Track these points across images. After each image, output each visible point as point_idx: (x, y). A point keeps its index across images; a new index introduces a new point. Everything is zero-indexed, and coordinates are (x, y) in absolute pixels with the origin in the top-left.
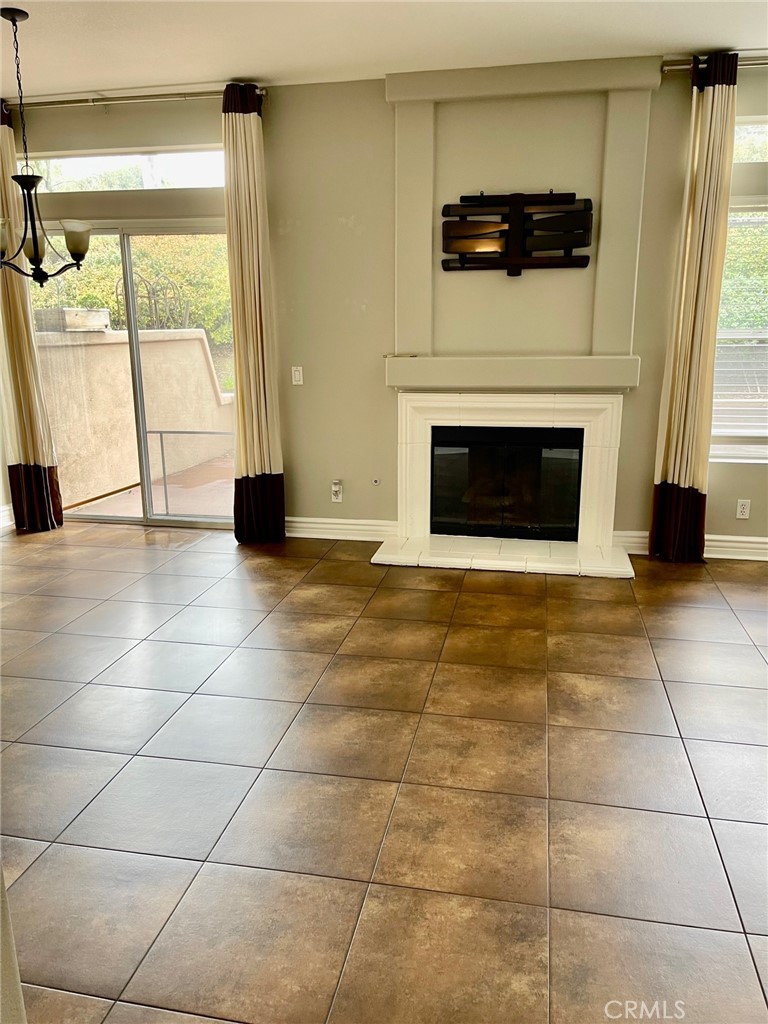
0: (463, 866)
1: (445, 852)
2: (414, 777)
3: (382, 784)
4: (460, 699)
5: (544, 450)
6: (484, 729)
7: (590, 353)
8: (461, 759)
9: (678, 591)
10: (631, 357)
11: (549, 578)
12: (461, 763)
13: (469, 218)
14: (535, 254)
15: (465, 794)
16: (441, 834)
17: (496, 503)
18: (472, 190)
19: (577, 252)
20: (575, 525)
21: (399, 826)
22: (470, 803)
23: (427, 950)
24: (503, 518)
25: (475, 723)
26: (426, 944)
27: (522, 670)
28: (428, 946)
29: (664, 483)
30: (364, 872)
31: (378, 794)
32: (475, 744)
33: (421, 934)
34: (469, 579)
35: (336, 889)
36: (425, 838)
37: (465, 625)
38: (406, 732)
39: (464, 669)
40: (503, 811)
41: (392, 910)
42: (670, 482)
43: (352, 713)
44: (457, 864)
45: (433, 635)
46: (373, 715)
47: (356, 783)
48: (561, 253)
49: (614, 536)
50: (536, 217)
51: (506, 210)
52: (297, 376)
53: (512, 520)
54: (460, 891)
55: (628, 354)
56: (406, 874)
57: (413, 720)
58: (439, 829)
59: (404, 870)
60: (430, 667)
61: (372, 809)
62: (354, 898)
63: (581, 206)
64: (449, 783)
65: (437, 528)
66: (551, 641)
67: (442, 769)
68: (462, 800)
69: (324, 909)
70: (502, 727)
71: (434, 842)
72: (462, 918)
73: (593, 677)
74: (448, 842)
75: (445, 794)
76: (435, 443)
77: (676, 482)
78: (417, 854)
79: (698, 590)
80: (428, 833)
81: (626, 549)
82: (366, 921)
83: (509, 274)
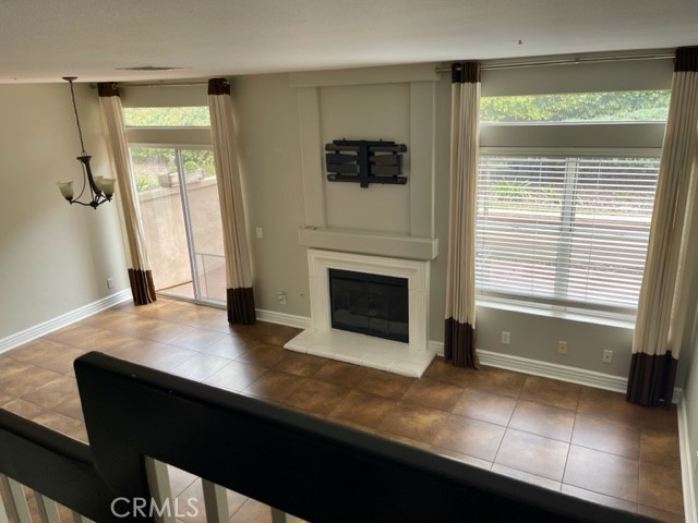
7: (410, 236)
13: (341, 152)
14: (377, 174)
18: (339, 136)
19: (399, 175)
29: (451, 319)
42: (454, 318)
49: (427, 343)
50: (377, 154)
51: (357, 148)
52: (260, 234)
65: (335, 325)
76: (331, 277)
77: (457, 319)
83: (362, 186)
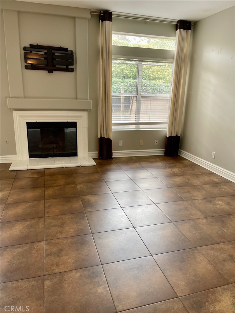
0: (73, 261)
1: (66, 258)
2: (48, 238)
3: (38, 243)
4: (56, 209)
5: (65, 129)
6: (66, 217)
7: (76, 99)
8: (62, 228)
9: (108, 167)
10: (89, 100)
11: (72, 168)
12: (62, 229)
13: (33, 52)
14: (57, 66)
15: (66, 239)
16: (63, 253)
17: (51, 146)
18: (34, 42)
19: (70, 67)
20: (76, 151)
21: (48, 255)
22: (69, 241)
23: (70, 290)
24: (54, 151)
25: (63, 216)
26: (68, 289)
27: (73, 197)
28: (70, 289)
29: (101, 137)
30: (40, 273)
31: (37, 247)
32: (65, 223)
33: (66, 286)
34: (46, 172)
35: (33, 281)
36: (58, 256)
37: (50, 186)
38: (41, 224)
39: (54, 201)
40: (80, 241)
41: (54, 282)
42: (102, 137)
43: (20, 222)
44: (71, 261)
45: (40, 191)
46: (27, 221)
47: (29, 245)
48: (65, 67)
49: (88, 154)
50: (56, 54)
51: (46, 51)
53: (56, 151)
54: (74, 269)
55: (88, 99)
56: (55, 269)
57: (42, 220)
58: (62, 252)
59: (54, 268)
60: (43, 202)
61: (37, 252)
62: (40, 282)
63: (70, 53)
64: (60, 236)
65: (31, 156)
66: (78, 187)
67: (57, 233)
68: (66, 241)
69: (30, 289)
70: (72, 216)
71: (61, 256)
72: (77, 276)
73: (94, 195)
74: (66, 255)
75: (60, 240)
76: (28, 128)
77: (104, 137)
78: (57, 261)
79: (113, 166)
80: (58, 254)
81: (92, 157)
82: (47, 288)
83: (49, 72)
